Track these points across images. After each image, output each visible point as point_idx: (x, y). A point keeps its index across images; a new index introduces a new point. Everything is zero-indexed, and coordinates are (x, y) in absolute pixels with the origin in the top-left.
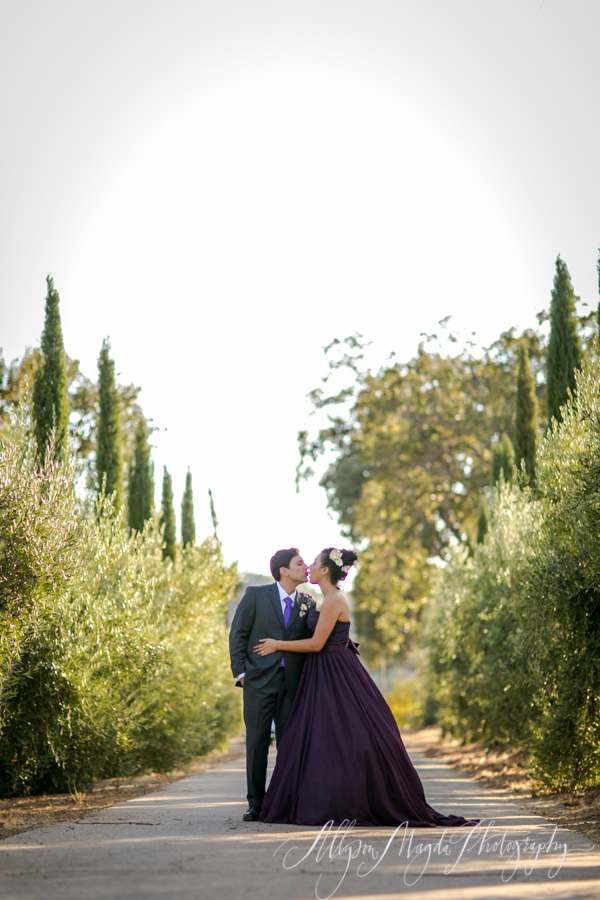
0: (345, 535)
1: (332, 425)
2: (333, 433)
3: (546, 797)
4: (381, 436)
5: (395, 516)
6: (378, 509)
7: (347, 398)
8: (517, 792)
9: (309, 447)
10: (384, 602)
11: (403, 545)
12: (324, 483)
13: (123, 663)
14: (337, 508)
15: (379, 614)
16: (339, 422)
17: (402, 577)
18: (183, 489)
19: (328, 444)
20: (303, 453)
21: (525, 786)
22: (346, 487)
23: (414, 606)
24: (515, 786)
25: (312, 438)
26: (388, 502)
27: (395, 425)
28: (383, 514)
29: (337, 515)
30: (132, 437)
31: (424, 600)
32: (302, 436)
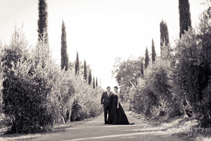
0: (118, 85)
1: (117, 70)
2: (117, 71)
3: (146, 120)
4: (123, 71)
5: (125, 82)
6: (123, 81)
7: (119, 66)
8: (142, 120)
9: (113, 73)
10: (124, 94)
11: (126, 86)
12: (115, 78)
13: (88, 103)
14: (117, 81)
15: (123, 95)
16: (117, 69)
17: (126, 90)
18: (96, 79)
19: (116, 72)
20: (112, 74)
21: (143, 119)
22: (119, 78)
23: (128, 94)
24: (142, 119)
25: (114, 71)
26: (124, 80)
27: (125, 70)
28: (123, 82)
29: (117, 82)
30: (89, 72)
31: (129, 93)
32: (112, 71)
